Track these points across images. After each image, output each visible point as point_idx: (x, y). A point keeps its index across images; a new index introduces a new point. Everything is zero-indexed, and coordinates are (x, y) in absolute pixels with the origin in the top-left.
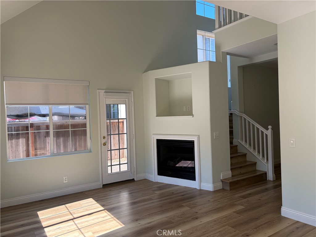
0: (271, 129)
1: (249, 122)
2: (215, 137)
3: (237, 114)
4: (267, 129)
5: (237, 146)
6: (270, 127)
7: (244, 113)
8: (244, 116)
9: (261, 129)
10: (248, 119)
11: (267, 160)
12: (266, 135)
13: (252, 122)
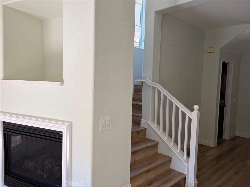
0: (198, 110)
1: (165, 97)
2: (103, 127)
3: (149, 84)
4: (192, 110)
5: (145, 130)
6: (196, 107)
7: (159, 83)
8: (159, 87)
9: (183, 108)
10: (164, 92)
11: (188, 155)
12: (190, 120)
13: (170, 97)
